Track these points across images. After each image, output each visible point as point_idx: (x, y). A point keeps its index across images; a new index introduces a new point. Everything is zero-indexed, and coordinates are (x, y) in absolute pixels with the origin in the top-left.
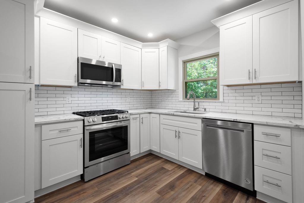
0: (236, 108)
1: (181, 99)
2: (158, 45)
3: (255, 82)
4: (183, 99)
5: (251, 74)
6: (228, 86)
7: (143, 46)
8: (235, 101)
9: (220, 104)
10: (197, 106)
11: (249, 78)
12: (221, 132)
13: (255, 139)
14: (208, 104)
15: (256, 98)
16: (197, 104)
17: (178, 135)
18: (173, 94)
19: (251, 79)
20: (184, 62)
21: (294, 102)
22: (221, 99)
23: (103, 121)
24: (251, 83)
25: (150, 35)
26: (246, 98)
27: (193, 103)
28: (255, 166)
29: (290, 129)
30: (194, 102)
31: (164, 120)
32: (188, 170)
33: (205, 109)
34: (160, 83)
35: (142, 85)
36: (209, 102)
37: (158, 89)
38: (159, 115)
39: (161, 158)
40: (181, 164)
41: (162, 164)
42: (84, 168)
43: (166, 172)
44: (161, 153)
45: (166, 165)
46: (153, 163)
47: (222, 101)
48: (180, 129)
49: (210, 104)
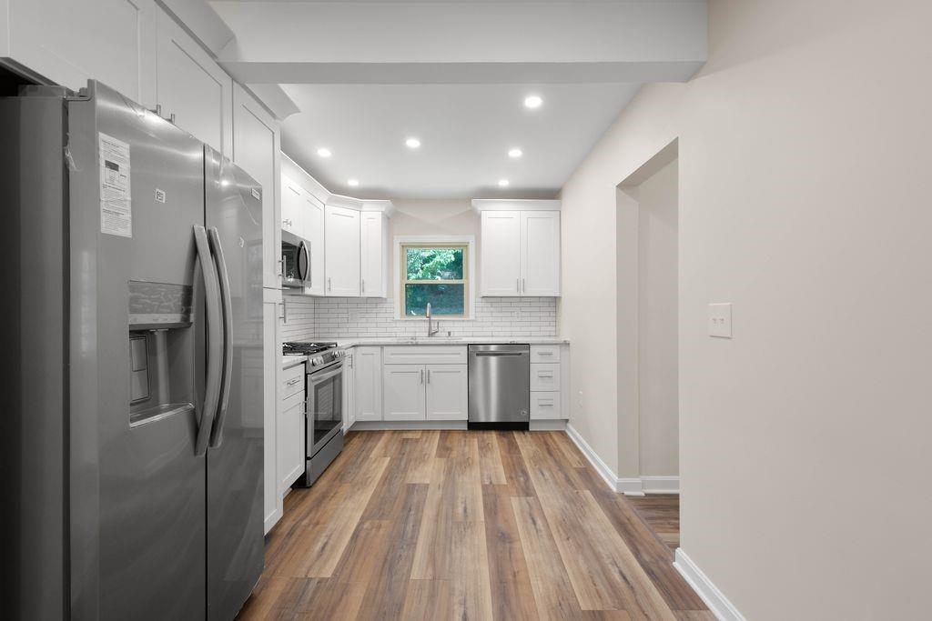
1: (397, 317)
2: (362, 206)
3: (523, 294)
4: (402, 315)
5: (519, 284)
7: (331, 201)
10: (434, 329)
11: (517, 290)
12: (493, 361)
13: (531, 361)
14: (452, 324)
15: (515, 314)
16: (434, 326)
17: (425, 379)
18: (381, 305)
19: (519, 291)
20: (404, 247)
23: (325, 362)
25: (353, 183)
27: (427, 324)
28: (530, 393)
29: (558, 347)
30: (430, 322)
31: (393, 356)
32: (443, 431)
33: (449, 333)
34: (362, 284)
35: (327, 287)
36: (453, 321)
37: (359, 296)
38: (379, 348)
39: (382, 432)
40: (426, 429)
41: (396, 435)
42: (307, 458)
43: (417, 440)
44: (385, 420)
45: (405, 436)
46: (379, 440)
47: (474, 318)
48: (429, 367)
49: (456, 324)
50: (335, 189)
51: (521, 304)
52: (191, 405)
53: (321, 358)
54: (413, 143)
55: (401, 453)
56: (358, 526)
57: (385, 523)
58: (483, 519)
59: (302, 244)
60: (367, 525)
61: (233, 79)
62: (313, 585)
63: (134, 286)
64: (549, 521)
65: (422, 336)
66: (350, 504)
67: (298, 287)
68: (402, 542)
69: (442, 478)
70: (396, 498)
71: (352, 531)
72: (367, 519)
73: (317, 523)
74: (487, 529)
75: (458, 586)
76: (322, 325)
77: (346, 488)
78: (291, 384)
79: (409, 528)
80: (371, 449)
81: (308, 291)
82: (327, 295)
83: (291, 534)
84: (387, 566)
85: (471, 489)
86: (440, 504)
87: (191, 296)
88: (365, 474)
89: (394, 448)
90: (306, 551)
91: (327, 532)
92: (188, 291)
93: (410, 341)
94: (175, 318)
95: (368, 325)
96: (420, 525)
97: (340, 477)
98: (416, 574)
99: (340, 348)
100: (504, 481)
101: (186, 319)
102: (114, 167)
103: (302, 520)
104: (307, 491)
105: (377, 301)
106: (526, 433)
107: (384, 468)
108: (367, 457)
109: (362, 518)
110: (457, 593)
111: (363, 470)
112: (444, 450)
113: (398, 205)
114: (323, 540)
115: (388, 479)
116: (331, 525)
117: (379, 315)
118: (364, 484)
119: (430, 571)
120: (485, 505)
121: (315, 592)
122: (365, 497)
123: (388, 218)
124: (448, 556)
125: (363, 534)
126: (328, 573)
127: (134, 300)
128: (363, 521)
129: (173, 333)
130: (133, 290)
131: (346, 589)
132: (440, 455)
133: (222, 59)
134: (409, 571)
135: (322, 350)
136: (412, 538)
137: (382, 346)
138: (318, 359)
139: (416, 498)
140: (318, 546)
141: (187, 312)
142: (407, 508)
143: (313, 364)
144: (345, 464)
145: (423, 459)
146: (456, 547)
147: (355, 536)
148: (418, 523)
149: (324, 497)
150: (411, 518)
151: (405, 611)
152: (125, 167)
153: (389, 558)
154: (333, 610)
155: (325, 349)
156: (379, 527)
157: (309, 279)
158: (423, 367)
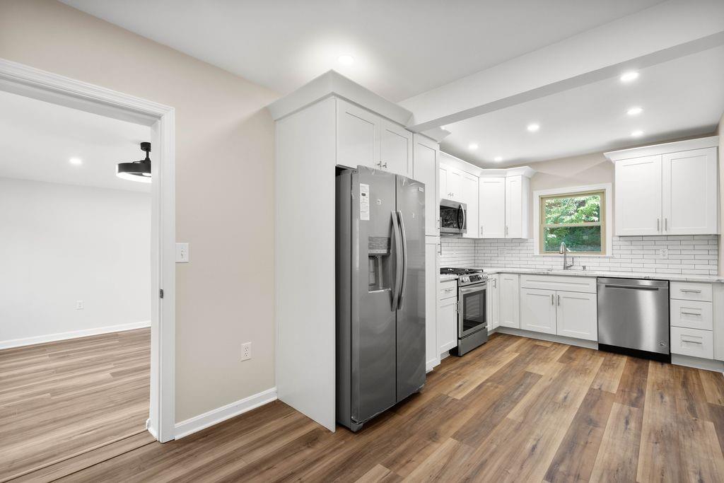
0: (632, 265)
1: (537, 252)
2: (506, 173)
3: (664, 233)
4: (540, 252)
5: (660, 224)
6: (620, 236)
7: (483, 174)
8: (631, 256)
9: (607, 260)
10: (569, 263)
11: (658, 230)
13: (671, 297)
14: (587, 260)
15: (661, 252)
16: (569, 261)
17: (556, 301)
18: (522, 244)
19: (660, 230)
20: (542, 198)
21: (709, 257)
22: (609, 253)
23: (471, 281)
24: (660, 234)
25: (498, 159)
26: (646, 252)
27: (563, 259)
28: (671, 327)
29: (710, 285)
30: (565, 257)
31: (528, 282)
32: (572, 346)
33: (584, 267)
34: (506, 229)
35: (480, 232)
36: (589, 257)
37: (503, 237)
38: (517, 276)
39: (520, 337)
40: (557, 341)
41: (530, 341)
42: (458, 338)
43: (546, 348)
44: (522, 329)
45: (537, 343)
46: (516, 341)
47: (610, 255)
48: (558, 293)
49: (591, 260)
50: (485, 165)
51: (667, 243)
52: (390, 289)
53: (468, 278)
54: (533, 127)
55: (529, 353)
56: (484, 383)
57: (500, 386)
58: (578, 406)
59: (460, 206)
60: (489, 384)
61: (413, 133)
62: (449, 400)
63: (371, 239)
64: (644, 427)
65: (558, 268)
66: (482, 371)
67: (459, 234)
68: (509, 399)
69: (556, 375)
70: (513, 377)
71: (479, 384)
72: (491, 381)
73: (460, 375)
74: (578, 413)
75: (537, 431)
76: (479, 258)
77: (482, 362)
78: (447, 291)
79: (517, 394)
80: (507, 346)
81: (465, 235)
82: (481, 237)
83: (444, 375)
84: (494, 406)
85: (579, 388)
86: (546, 389)
87: (390, 242)
88: (498, 358)
89: (526, 348)
90: (450, 384)
91: (464, 380)
92: (389, 240)
93: (546, 272)
94: (384, 251)
95: (513, 259)
96: (524, 395)
97: (481, 356)
98: (511, 416)
99: (486, 273)
100: (614, 391)
101: (389, 252)
102: (364, 195)
103: (451, 371)
104: (458, 358)
105: (520, 241)
106: (666, 366)
107: (512, 358)
108: (503, 349)
109: (487, 380)
110: (535, 434)
111: (497, 356)
112: (567, 358)
113: (536, 168)
114: (460, 383)
115: (512, 365)
116: (467, 378)
117: (522, 252)
118: (495, 363)
119: (522, 418)
120: (586, 399)
121: (449, 403)
122: (492, 371)
123: (530, 179)
124: (538, 417)
125: (484, 388)
126: (459, 397)
127: (370, 244)
128: (487, 381)
129: (384, 257)
130: (370, 240)
131: (466, 407)
132: (561, 361)
133: (408, 126)
134: (508, 413)
135: (471, 273)
136: (517, 399)
137: (519, 274)
138: (466, 278)
139: (528, 381)
140: (457, 385)
141: (389, 249)
142: (519, 384)
143: (463, 281)
144: (486, 350)
145: (546, 360)
146: (547, 413)
147: (480, 387)
148: (524, 394)
149: (467, 363)
150: (521, 390)
151: (497, 428)
152: (367, 194)
153: (497, 403)
154: (457, 413)
155: (473, 273)
156: (496, 387)
157: (465, 228)
158: (554, 293)
